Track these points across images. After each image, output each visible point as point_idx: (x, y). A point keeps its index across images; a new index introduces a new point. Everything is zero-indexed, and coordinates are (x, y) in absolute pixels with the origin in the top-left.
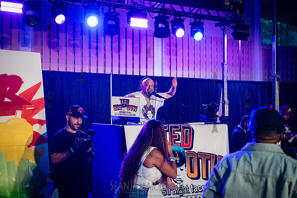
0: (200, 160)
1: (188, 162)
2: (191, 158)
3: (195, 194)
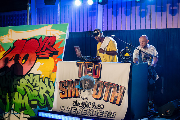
0: (105, 87)
1: (95, 87)
3: (94, 109)
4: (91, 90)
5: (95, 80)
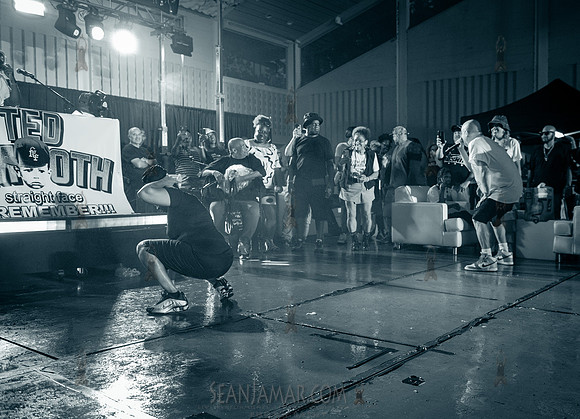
0: (75, 162)
1: (53, 162)
2: (58, 158)
3: (63, 204)
4: (44, 168)
5: (50, 147)
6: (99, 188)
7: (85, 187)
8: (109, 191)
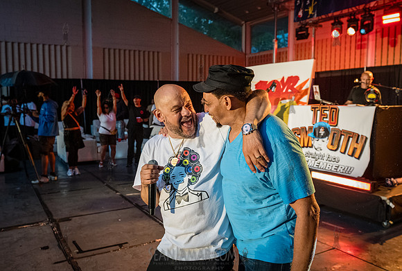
0: (343, 137)
3: (328, 162)
4: (325, 139)
6: (352, 156)
7: (344, 153)
8: (359, 158)
